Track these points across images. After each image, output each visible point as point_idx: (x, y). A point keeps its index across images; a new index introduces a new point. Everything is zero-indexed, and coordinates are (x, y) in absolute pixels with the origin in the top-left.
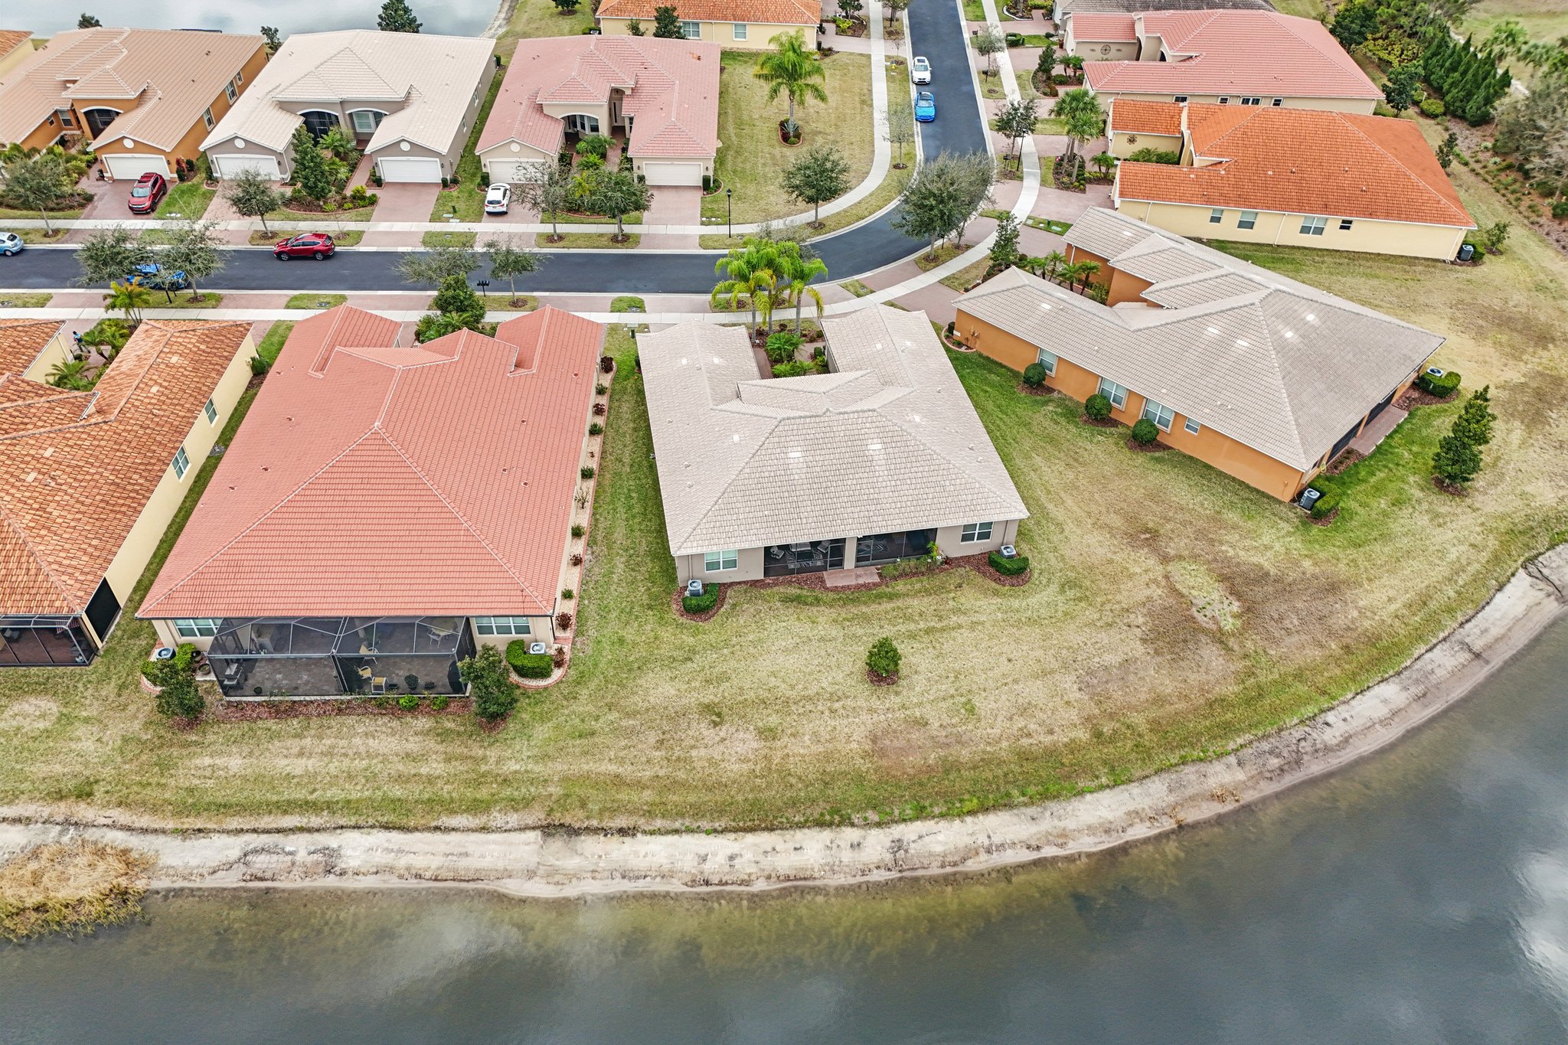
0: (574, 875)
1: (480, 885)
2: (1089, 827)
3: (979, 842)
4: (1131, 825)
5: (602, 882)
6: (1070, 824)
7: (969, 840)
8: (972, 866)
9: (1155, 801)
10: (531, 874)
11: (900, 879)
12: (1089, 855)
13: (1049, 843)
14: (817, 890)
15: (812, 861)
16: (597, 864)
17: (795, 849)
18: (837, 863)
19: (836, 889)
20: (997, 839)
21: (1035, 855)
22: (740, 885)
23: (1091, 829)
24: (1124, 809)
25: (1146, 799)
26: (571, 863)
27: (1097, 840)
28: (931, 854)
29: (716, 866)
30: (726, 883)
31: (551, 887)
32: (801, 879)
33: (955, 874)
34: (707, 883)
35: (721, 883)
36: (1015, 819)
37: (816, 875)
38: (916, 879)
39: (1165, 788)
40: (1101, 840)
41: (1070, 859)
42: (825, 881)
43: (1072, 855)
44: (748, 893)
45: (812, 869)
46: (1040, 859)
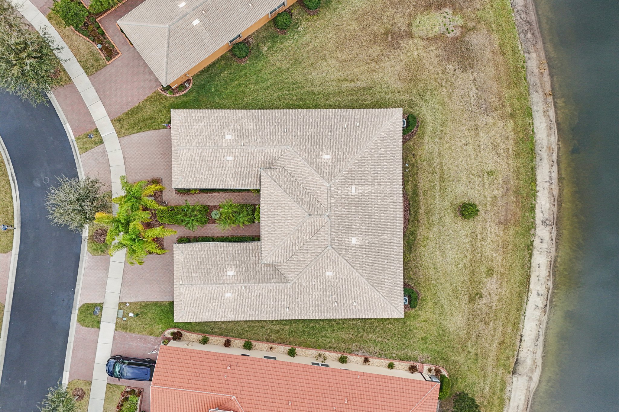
0: (534, 361)
1: (531, 399)
2: (548, 136)
3: (548, 187)
4: (549, 117)
5: (538, 349)
6: (545, 144)
7: (546, 191)
8: (556, 192)
9: (540, 101)
10: (530, 379)
11: (556, 225)
12: (559, 141)
13: (551, 156)
14: (555, 261)
15: (545, 261)
16: (531, 352)
17: (539, 267)
18: (547, 250)
19: (556, 252)
20: (548, 179)
21: (555, 164)
22: (549, 292)
23: (549, 135)
24: (542, 117)
25: (539, 104)
26: (529, 362)
27: (553, 135)
28: (549, 209)
29: (540, 302)
30: (547, 298)
31: (537, 370)
32: (550, 267)
33: (558, 201)
34: (546, 306)
35: (547, 300)
36: (540, 168)
37: (550, 260)
38: (557, 218)
39: (536, 94)
40: (553, 133)
41: (559, 149)
42: (553, 256)
43: (557, 148)
44: (552, 289)
45: (548, 261)
46: (557, 162)
